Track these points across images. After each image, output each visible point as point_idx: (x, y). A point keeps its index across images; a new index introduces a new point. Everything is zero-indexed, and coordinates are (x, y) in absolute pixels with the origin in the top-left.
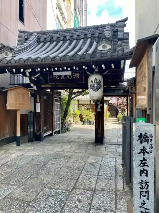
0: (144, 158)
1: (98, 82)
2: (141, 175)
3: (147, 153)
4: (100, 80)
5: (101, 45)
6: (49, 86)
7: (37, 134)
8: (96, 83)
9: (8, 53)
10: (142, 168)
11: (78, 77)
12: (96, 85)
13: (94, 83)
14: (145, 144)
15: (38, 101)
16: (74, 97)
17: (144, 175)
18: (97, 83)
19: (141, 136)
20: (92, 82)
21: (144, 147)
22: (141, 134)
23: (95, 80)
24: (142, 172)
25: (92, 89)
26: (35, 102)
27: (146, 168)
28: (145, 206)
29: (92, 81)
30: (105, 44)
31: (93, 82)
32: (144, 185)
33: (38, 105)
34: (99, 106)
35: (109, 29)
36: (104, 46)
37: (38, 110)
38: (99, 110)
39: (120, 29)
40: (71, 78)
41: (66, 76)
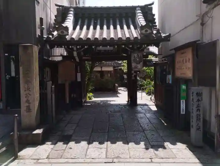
0: (199, 104)
3: (200, 101)
8: (138, 58)
9: (64, 31)
10: (197, 108)
12: (138, 60)
13: (137, 58)
14: (199, 97)
15: (79, 72)
17: (198, 111)
19: (197, 94)
20: (135, 57)
22: (197, 93)
23: (137, 56)
26: (77, 72)
27: (199, 108)
28: (199, 125)
30: (147, 29)
32: (198, 116)
33: (79, 75)
34: (133, 75)
35: (140, 11)
36: (146, 31)
37: (79, 80)
38: (133, 78)
39: (149, 12)
40: (110, 52)
41: (106, 50)
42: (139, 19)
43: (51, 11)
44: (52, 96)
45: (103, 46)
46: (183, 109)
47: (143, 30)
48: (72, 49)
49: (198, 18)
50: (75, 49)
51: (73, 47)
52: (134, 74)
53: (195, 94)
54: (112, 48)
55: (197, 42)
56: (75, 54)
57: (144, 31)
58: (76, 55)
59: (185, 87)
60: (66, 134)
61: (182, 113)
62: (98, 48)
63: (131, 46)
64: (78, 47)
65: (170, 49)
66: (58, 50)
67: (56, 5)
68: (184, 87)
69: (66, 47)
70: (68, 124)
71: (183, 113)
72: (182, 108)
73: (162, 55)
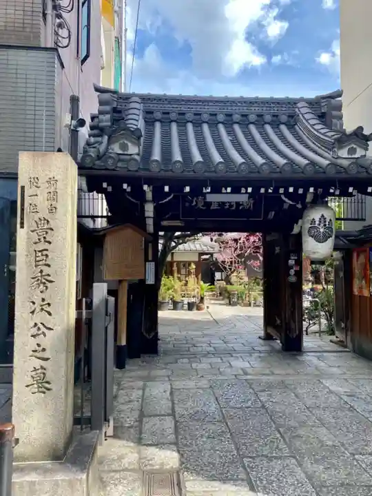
1: (327, 223)
4: (330, 220)
5: (345, 146)
6: (180, 224)
7: (148, 336)
8: (322, 225)
9: (129, 144)
11: (250, 207)
12: (322, 230)
13: (319, 225)
18: (325, 225)
20: (313, 221)
23: (320, 219)
25: (312, 237)
29: (314, 219)
30: (355, 146)
31: (317, 223)
33: (150, 267)
35: (309, 110)
36: (352, 151)
37: (150, 279)
38: (293, 279)
39: (334, 113)
40: (234, 208)
41: (223, 203)
44: (106, 330)
47: (342, 147)
52: (295, 267)
57: (346, 150)
62: (209, 197)
67: (97, 90)
73: (363, 220)
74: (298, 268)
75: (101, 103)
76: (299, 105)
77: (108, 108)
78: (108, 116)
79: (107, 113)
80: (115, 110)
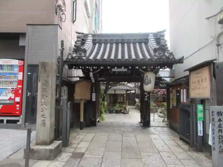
0: (220, 124)
2: (219, 132)
3: (221, 121)
6: (104, 79)
7: (93, 120)
9: (82, 53)
10: (219, 129)
14: (220, 117)
15: (94, 92)
16: (110, 88)
17: (220, 132)
19: (218, 113)
21: (220, 118)
24: (219, 131)
26: (92, 92)
27: (221, 129)
30: (160, 52)
31: (145, 78)
32: (220, 137)
33: (94, 95)
34: (146, 97)
35: (153, 37)
36: (159, 54)
37: (94, 99)
38: (146, 99)
39: (161, 38)
40: (124, 73)
41: (120, 72)
42: (152, 43)
43: (72, 38)
44: (67, 112)
45: (117, 68)
46: (200, 131)
47: (156, 52)
48: (89, 70)
49: (213, 39)
50: (91, 70)
51: (89, 68)
52: (147, 95)
53: (215, 113)
54: (126, 70)
55: (214, 62)
56: (91, 74)
57: (158, 53)
58: (92, 76)
59: (202, 107)
60: (78, 151)
61: (199, 135)
62: (113, 70)
63: (145, 67)
64: (94, 68)
65: (184, 70)
66: (76, 72)
67: (77, 33)
68: (200, 107)
69: (83, 68)
70: (81, 141)
71: (201, 135)
72: (199, 129)
73: (174, 77)
74: (148, 95)
75: (78, 37)
76: (150, 35)
77: (80, 39)
78: (80, 42)
79: (79, 41)
80: (83, 40)
